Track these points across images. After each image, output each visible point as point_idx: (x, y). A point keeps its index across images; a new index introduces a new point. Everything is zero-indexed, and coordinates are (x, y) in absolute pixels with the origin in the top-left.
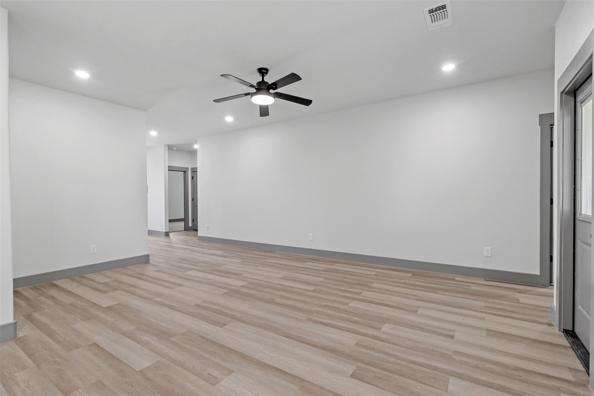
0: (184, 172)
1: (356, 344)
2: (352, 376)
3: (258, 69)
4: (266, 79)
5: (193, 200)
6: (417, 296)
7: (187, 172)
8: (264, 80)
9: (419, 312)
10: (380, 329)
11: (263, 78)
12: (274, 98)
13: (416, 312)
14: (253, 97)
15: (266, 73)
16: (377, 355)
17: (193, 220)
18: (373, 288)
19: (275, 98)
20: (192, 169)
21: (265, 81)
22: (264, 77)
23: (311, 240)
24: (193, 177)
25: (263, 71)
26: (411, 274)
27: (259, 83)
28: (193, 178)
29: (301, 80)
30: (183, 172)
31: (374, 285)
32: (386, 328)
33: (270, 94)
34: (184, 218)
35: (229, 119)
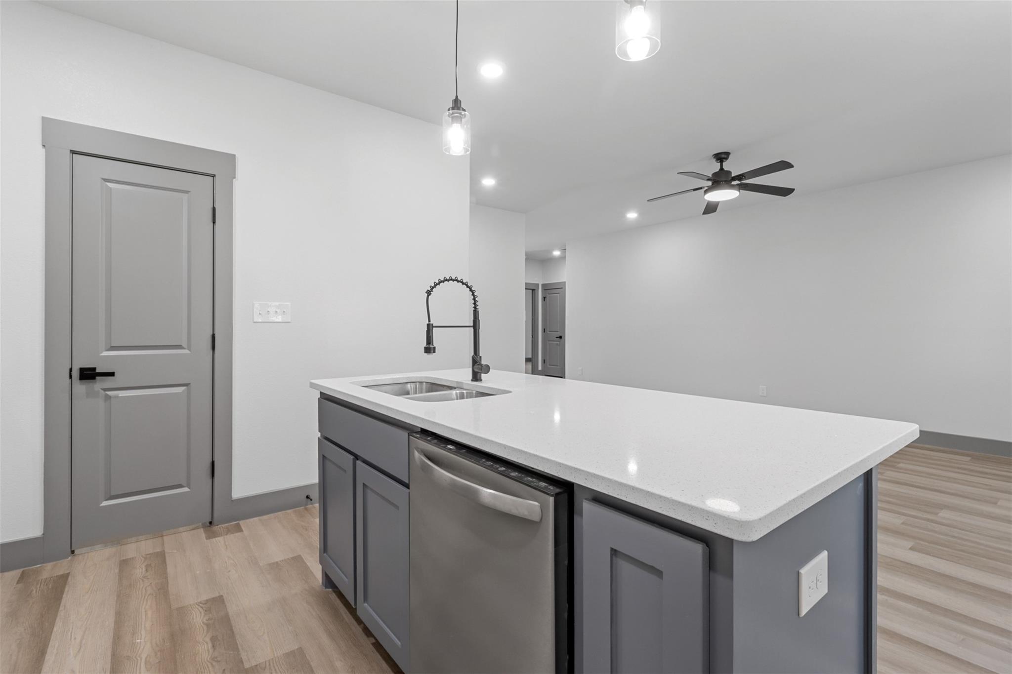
0: (533, 290)
1: (903, 523)
2: (911, 549)
3: (714, 155)
4: (727, 166)
5: (544, 332)
6: (991, 485)
7: (536, 291)
8: (724, 167)
9: (999, 503)
10: (936, 514)
11: (721, 165)
12: (739, 191)
13: (995, 503)
14: (708, 193)
15: (727, 159)
16: (942, 537)
17: (544, 360)
18: (901, 469)
19: (741, 191)
20: (543, 285)
21: (725, 169)
22: (724, 163)
23: (764, 396)
24: (544, 298)
25: (721, 157)
26: (970, 458)
27: (715, 174)
28: (546, 299)
29: (793, 168)
30: (531, 291)
31: (901, 465)
32: (944, 514)
33: (733, 187)
34: (531, 357)
35: (632, 215)
